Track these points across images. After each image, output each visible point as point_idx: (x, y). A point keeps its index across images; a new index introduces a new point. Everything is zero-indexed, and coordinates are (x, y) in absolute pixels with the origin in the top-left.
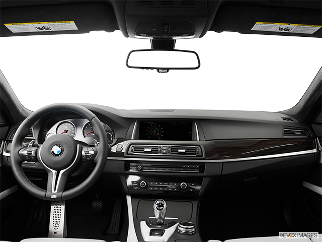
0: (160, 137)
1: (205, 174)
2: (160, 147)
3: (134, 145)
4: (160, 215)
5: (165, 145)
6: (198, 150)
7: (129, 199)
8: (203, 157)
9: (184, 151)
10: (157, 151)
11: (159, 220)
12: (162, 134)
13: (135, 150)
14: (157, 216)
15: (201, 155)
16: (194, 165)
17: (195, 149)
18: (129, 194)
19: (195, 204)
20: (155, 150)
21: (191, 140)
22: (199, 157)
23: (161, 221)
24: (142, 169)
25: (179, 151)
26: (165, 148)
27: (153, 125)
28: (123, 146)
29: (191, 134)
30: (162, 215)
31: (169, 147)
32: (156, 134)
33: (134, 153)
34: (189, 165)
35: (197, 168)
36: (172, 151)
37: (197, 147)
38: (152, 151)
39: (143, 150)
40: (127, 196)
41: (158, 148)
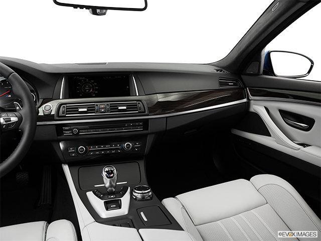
0: (94, 93)
1: (149, 131)
2: (97, 105)
3: (65, 106)
4: (110, 183)
5: (102, 103)
6: (140, 105)
7: (66, 168)
8: (146, 113)
9: (125, 108)
10: (94, 110)
11: (110, 188)
12: (96, 90)
13: (67, 111)
14: (107, 185)
15: (144, 111)
16: (137, 122)
17: (136, 105)
18: (65, 163)
19: (142, 163)
20: (91, 109)
21: (129, 95)
22: (142, 113)
23: (112, 190)
24: (79, 132)
25: (119, 108)
26: (102, 107)
27: (85, 80)
28: (52, 107)
29: (129, 88)
30: (113, 183)
31: (108, 105)
32: (89, 90)
33: (67, 114)
34: (131, 123)
35: (141, 125)
36: (111, 109)
37: (138, 102)
38: (88, 110)
39: (78, 111)
40: (63, 165)
41: (94, 107)
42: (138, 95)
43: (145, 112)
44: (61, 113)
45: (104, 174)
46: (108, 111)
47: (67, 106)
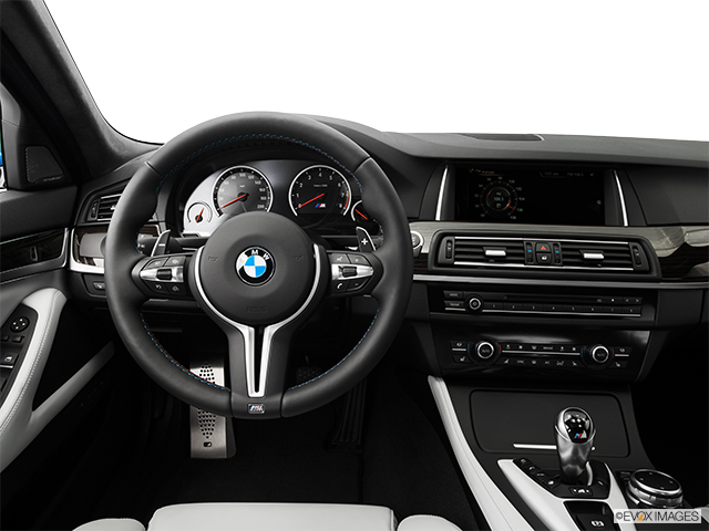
0: (516, 213)
1: (656, 322)
2: (529, 243)
3: (452, 238)
6: (639, 253)
7: (440, 389)
8: (654, 274)
9: (601, 256)
10: (523, 255)
13: (456, 253)
15: (647, 268)
16: (627, 296)
17: (629, 252)
20: (515, 253)
21: (602, 224)
22: (643, 273)
24: (482, 307)
25: (586, 256)
26: (543, 248)
27: (495, 179)
28: (423, 236)
31: (556, 244)
32: (504, 204)
33: (456, 260)
34: (613, 296)
35: (637, 305)
36: (564, 256)
37: (632, 244)
38: (508, 254)
39: (484, 253)
40: (431, 379)
41: (522, 248)
42: (626, 224)
43: (649, 272)
44: (442, 257)
45: (562, 427)
46: (557, 261)
47: (456, 240)
